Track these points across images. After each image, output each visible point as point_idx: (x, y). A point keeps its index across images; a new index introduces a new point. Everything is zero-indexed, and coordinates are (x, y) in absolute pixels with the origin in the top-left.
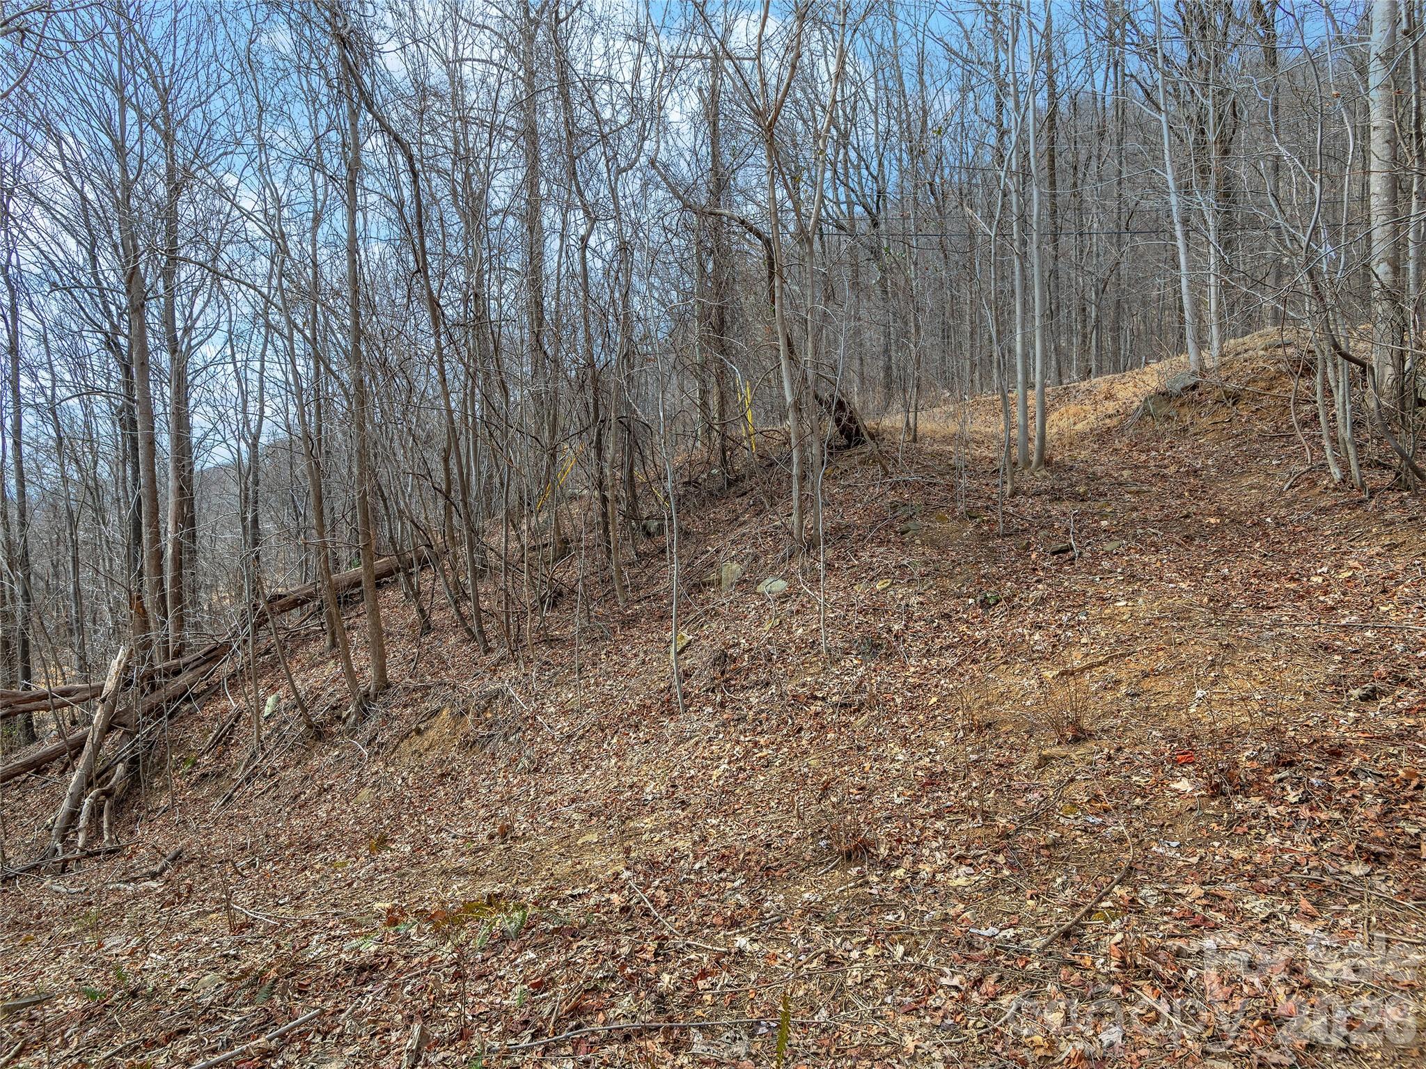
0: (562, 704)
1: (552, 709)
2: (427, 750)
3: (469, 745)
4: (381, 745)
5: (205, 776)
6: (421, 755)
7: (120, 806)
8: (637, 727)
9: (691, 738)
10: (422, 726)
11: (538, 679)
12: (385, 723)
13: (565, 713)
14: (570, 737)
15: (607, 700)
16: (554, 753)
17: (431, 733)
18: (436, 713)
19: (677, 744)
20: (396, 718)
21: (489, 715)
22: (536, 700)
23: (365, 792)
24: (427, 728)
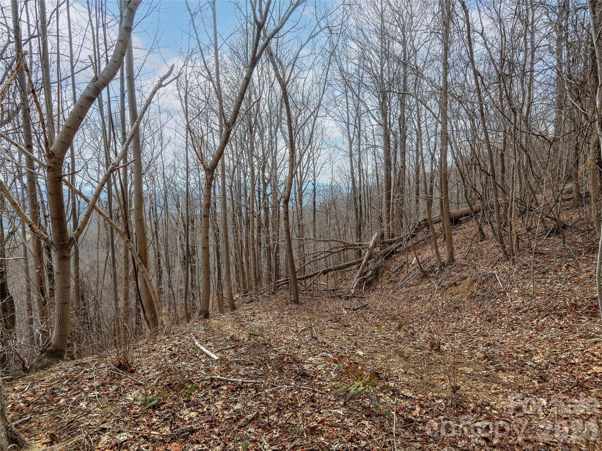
0: (523, 290)
1: (516, 291)
2: (456, 294)
3: (472, 297)
4: (442, 286)
5: (392, 281)
6: (453, 296)
7: (369, 284)
8: (561, 317)
9: (593, 337)
10: (458, 283)
11: (517, 272)
12: (448, 277)
13: (523, 295)
14: (518, 309)
15: (552, 295)
16: (504, 316)
17: (460, 287)
18: (465, 278)
19: (580, 337)
20: (452, 276)
21: (485, 286)
22: (511, 284)
23: (429, 304)
24: (459, 284)
